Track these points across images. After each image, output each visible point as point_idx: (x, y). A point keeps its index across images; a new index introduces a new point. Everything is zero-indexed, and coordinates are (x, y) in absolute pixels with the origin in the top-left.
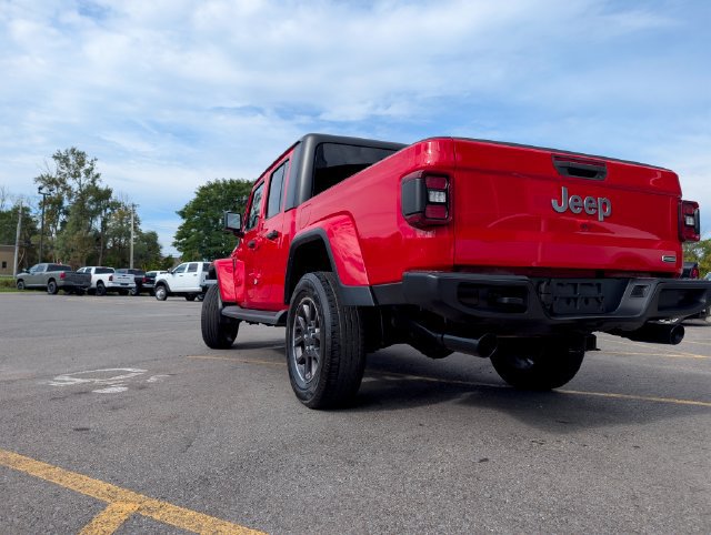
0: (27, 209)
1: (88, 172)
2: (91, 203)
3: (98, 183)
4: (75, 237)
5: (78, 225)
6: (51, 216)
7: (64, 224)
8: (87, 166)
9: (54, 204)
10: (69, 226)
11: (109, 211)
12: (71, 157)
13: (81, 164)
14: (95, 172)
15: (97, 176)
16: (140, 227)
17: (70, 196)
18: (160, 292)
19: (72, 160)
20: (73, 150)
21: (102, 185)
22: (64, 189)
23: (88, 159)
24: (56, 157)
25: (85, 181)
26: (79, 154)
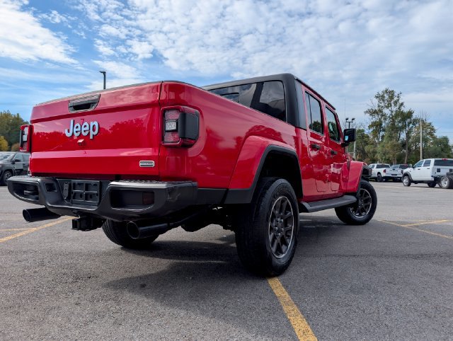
0: (363, 131)
1: (396, 103)
2: (399, 122)
3: (402, 109)
4: (389, 145)
5: (391, 137)
6: (376, 133)
7: (383, 137)
8: (396, 99)
9: (377, 126)
10: (385, 138)
11: (411, 125)
12: (385, 95)
13: (392, 98)
14: (400, 101)
15: (402, 104)
16: (435, 134)
17: (385, 119)
18: (406, 181)
19: (386, 97)
20: (386, 91)
21: (405, 109)
22: (382, 115)
23: (396, 94)
24: (377, 97)
25: (394, 109)
26: (390, 92)
